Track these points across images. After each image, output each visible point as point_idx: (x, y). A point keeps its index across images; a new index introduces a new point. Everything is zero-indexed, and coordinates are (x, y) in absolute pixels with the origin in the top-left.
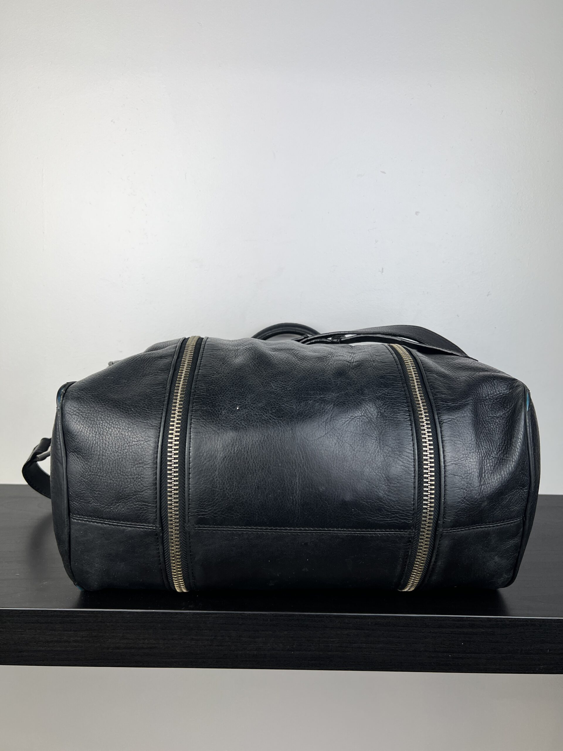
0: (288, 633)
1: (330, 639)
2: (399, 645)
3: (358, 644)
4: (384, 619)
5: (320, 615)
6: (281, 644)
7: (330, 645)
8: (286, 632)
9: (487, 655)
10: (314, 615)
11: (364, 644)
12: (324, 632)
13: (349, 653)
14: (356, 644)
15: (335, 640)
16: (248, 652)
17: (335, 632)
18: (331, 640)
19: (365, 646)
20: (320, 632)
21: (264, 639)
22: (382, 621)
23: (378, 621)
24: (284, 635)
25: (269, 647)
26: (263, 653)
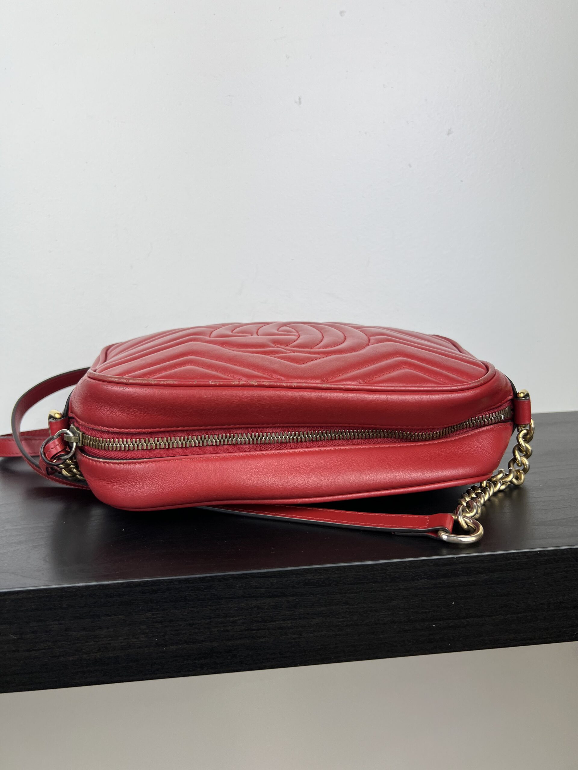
0: (153, 615)
1: (228, 619)
2: (348, 616)
3: (277, 622)
4: (318, 574)
5: (206, 577)
6: (143, 636)
7: (230, 628)
8: (149, 614)
9: (494, 617)
10: (196, 578)
11: (289, 622)
12: (218, 606)
13: (263, 640)
14: (274, 623)
15: (237, 618)
16: (84, 656)
17: (236, 605)
18: (231, 619)
19: (290, 625)
20: (210, 607)
21: (112, 630)
22: (316, 577)
23: (310, 578)
24: (147, 618)
25: (122, 643)
26: (112, 655)
